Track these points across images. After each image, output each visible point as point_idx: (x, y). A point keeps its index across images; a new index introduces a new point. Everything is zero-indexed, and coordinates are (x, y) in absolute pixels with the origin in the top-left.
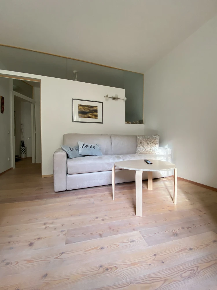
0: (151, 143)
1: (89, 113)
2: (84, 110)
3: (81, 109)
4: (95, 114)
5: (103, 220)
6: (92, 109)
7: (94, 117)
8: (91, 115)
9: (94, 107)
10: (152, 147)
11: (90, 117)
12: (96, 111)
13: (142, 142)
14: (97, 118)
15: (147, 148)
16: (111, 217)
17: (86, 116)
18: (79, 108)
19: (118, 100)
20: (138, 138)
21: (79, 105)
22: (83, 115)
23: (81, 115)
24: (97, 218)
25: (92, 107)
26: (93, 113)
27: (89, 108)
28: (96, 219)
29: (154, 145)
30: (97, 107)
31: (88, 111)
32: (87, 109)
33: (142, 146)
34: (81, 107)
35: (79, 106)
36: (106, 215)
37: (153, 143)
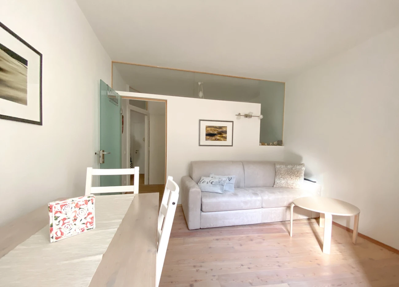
0: (295, 176)
1: (217, 134)
2: (211, 132)
3: (208, 130)
4: (224, 135)
5: (249, 268)
6: (220, 130)
7: (222, 139)
8: (219, 137)
9: (223, 128)
10: (296, 181)
11: (218, 140)
12: (225, 132)
13: (283, 173)
14: (226, 141)
15: (289, 182)
16: (256, 266)
17: (213, 138)
18: (206, 130)
19: (252, 117)
20: (278, 166)
21: (206, 126)
22: (211, 137)
23: (208, 137)
24: (242, 265)
25: (220, 128)
26: (222, 134)
27: (217, 129)
28: (242, 267)
29: (298, 178)
30: (226, 128)
31: (216, 132)
32: (215, 130)
33: (282, 179)
34: (209, 129)
35: (206, 128)
36: (250, 263)
37: (297, 176)
